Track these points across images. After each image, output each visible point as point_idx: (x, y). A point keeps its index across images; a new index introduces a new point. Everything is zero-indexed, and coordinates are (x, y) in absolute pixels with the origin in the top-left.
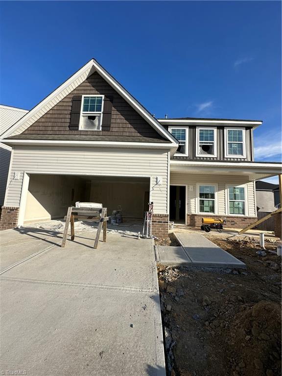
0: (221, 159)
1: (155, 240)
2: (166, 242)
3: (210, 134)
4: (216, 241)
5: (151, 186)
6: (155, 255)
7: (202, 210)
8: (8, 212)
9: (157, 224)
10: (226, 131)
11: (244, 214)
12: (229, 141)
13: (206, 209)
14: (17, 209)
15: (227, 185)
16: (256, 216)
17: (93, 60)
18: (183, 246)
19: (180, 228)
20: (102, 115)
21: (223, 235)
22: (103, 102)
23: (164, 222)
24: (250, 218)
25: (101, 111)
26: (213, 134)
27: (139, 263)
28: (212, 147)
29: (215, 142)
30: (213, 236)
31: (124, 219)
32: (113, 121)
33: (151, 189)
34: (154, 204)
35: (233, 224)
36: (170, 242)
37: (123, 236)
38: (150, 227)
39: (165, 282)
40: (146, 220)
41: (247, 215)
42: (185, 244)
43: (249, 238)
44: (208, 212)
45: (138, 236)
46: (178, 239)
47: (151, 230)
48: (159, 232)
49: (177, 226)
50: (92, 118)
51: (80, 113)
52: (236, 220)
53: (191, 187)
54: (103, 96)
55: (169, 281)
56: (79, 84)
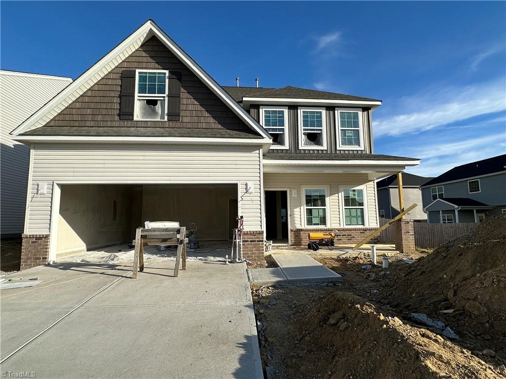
0: (333, 153)
1: (248, 264)
2: (261, 266)
3: (317, 117)
4: (323, 260)
5: (240, 194)
6: (249, 277)
7: (310, 222)
8: (33, 242)
9: (249, 244)
10: (338, 113)
11: (363, 224)
12: (342, 127)
13: (315, 220)
14: (47, 237)
15: (341, 188)
16: (379, 227)
17: (149, 21)
18: (281, 267)
19: (282, 249)
20: (167, 99)
21: (334, 253)
22: (167, 81)
23: (258, 241)
24: (370, 230)
25: (165, 94)
26: (321, 117)
27: (230, 285)
28: (320, 135)
29: (324, 128)
30: (321, 255)
31: (200, 243)
32: (183, 107)
33: (239, 199)
34: (244, 219)
35: (350, 238)
36: (267, 265)
37: (206, 263)
38: (240, 248)
39: (258, 297)
40: (235, 239)
41: (367, 226)
42: (283, 264)
43: (364, 254)
44: (318, 224)
45: (225, 262)
46: (276, 261)
47: (242, 252)
48: (253, 254)
49: (277, 247)
50: (152, 103)
51: (134, 96)
52: (353, 234)
53: (294, 192)
54: (167, 72)
55: (262, 296)
56: (130, 53)
